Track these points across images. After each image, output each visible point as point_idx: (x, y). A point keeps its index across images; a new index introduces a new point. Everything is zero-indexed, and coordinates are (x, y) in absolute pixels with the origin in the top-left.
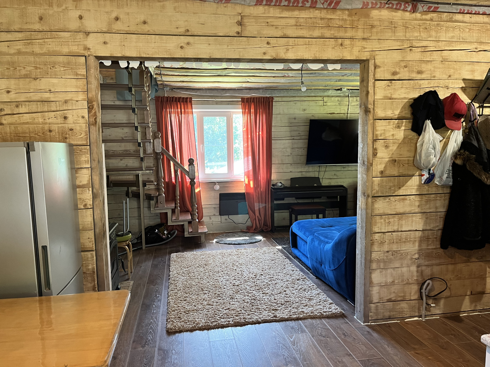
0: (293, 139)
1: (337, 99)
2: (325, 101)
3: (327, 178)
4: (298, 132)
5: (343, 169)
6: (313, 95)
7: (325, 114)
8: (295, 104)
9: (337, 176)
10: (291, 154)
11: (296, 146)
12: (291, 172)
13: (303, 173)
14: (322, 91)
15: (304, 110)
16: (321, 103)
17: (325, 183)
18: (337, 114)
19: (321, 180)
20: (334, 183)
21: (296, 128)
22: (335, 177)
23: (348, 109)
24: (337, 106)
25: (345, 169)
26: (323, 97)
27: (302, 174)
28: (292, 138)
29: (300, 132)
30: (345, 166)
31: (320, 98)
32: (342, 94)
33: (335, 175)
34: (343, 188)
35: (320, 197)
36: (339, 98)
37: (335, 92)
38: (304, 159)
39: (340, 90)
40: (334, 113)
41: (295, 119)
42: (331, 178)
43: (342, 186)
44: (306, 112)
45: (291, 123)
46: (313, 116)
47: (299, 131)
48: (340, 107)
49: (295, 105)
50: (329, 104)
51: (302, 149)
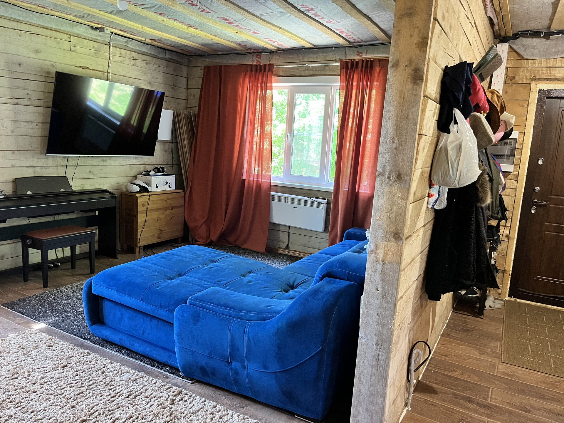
0: (17, 104)
1: (92, 44)
2: (73, 43)
3: (79, 177)
4: (26, 92)
5: (102, 163)
6: (54, 27)
7: (73, 66)
8: (20, 36)
9: (94, 174)
10: (13, 132)
11: (22, 117)
12: (13, 166)
13: (36, 169)
14: (70, 24)
15: (37, 51)
16: (67, 45)
17: (76, 186)
18: (93, 70)
19: (70, 181)
20: (89, 186)
21: (21, 83)
22: (91, 176)
23: (108, 66)
24: (92, 56)
25: (105, 163)
26: (71, 35)
27: (34, 172)
28: (15, 101)
29: (30, 92)
30: (104, 159)
31: (65, 37)
32: (99, 38)
33: (90, 172)
34: (106, 195)
35: (73, 212)
36: (96, 45)
37: (92, 31)
38: (38, 143)
39: (101, 30)
40: (87, 68)
41: (20, 64)
42: (85, 177)
43: (105, 191)
44: (40, 56)
45: (12, 72)
46: (53, 65)
47: (28, 89)
48: (96, 59)
49: (19, 37)
50: (79, 50)
51: (35, 124)
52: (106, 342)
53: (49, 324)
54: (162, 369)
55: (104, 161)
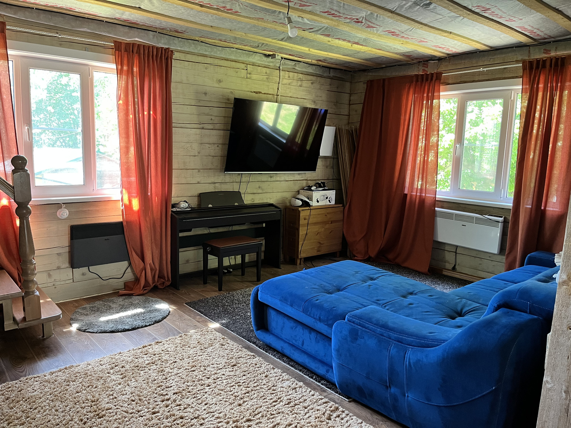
0: (203, 128)
1: (264, 70)
2: (249, 71)
3: (250, 192)
4: (210, 117)
5: (269, 179)
6: (233, 58)
7: (248, 91)
8: (206, 68)
9: (262, 190)
10: (199, 153)
11: (206, 140)
12: (198, 183)
13: (217, 185)
14: (247, 54)
15: (220, 81)
16: (243, 73)
17: (248, 200)
18: (265, 94)
19: (243, 195)
20: (258, 200)
21: (207, 110)
22: (260, 191)
23: (278, 89)
24: (264, 81)
25: (272, 179)
26: (247, 64)
27: (215, 187)
28: (201, 126)
29: (213, 118)
30: (272, 175)
31: (243, 66)
32: (271, 64)
33: (259, 187)
34: (272, 208)
35: (244, 224)
36: (268, 70)
37: (265, 59)
38: (217, 162)
39: (273, 56)
40: (260, 93)
41: (205, 94)
42: (255, 192)
43: (271, 205)
44: (222, 85)
45: (200, 101)
46: (232, 93)
47: (211, 115)
48: (267, 84)
49: (205, 70)
50: (254, 76)
51: (216, 145)
52: (268, 348)
53: (222, 324)
54: (319, 382)
55: (271, 177)
